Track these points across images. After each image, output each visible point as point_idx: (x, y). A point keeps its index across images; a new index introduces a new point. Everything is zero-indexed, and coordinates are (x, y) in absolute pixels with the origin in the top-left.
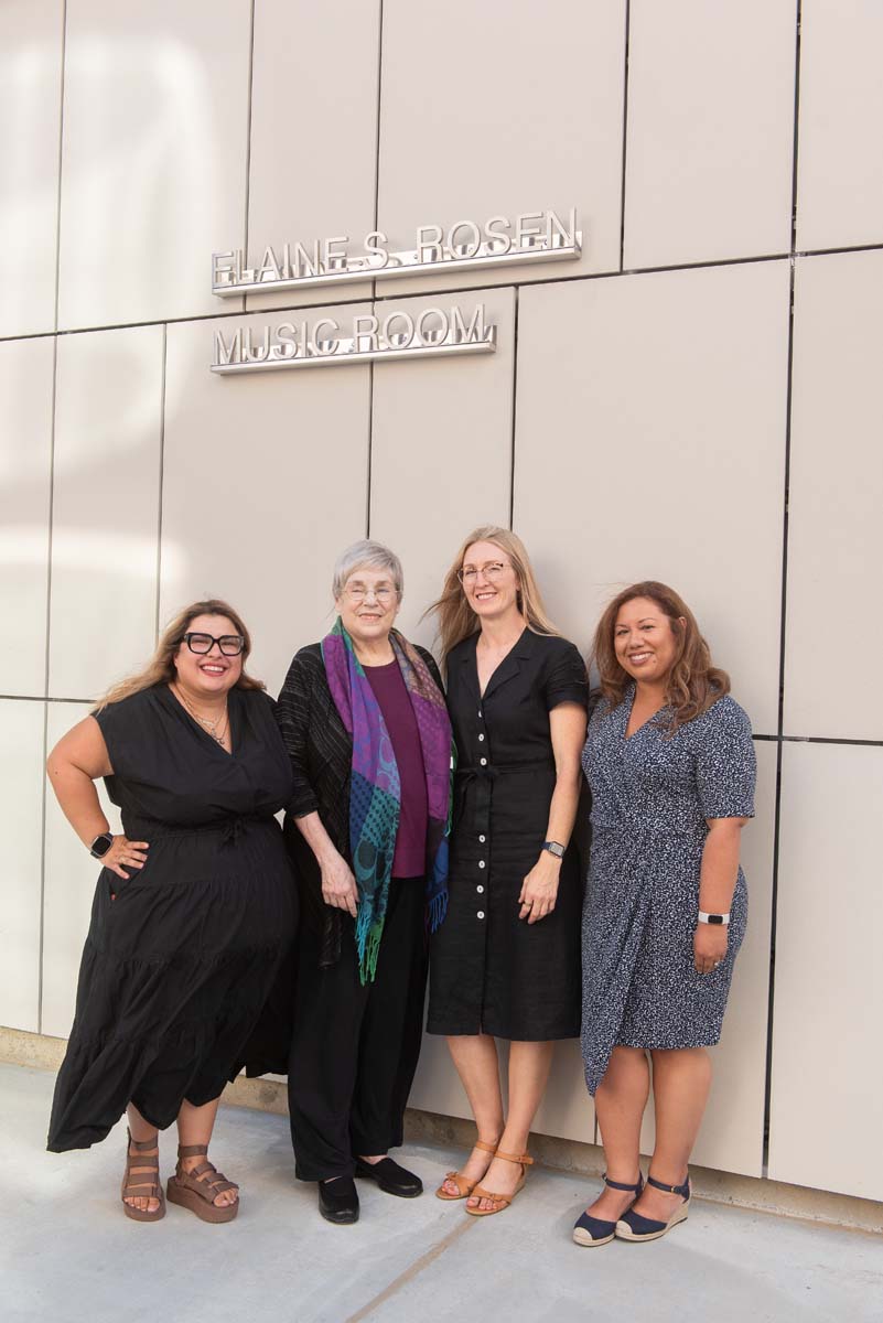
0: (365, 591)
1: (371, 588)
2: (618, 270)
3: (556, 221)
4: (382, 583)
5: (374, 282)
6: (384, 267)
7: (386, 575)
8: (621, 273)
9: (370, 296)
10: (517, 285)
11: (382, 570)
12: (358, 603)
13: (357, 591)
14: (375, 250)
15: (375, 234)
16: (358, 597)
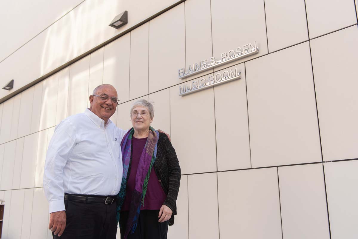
0: (138, 114)
1: (140, 113)
2: (267, 53)
3: (251, 45)
4: (143, 111)
5: (213, 68)
6: (215, 64)
7: (146, 109)
8: (269, 54)
9: (212, 72)
10: (245, 62)
11: (144, 107)
12: (135, 117)
13: (135, 114)
14: (213, 61)
15: (213, 57)
16: (136, 115)
